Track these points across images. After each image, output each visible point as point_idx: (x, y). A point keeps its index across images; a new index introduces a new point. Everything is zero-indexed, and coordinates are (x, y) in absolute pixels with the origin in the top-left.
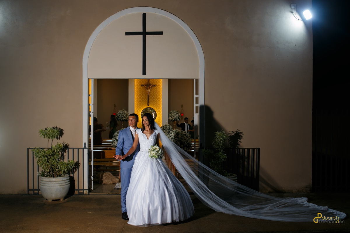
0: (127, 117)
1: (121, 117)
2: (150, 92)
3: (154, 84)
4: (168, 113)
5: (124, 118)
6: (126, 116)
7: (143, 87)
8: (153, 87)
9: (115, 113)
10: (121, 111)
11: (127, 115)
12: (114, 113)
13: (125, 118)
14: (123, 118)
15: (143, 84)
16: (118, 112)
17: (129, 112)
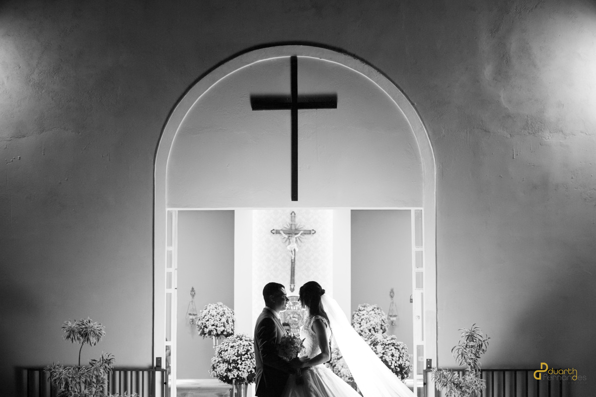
0: (231, 323)
1: (213, 325)
2: (297, 250)
3: (308, 227)
4: (352, 312)
5: (223, 328)
6: (227, 321)
7: (278, 235)
8: (306, 236)
9: (194, 315)
10: (213, 306)
11: (230, 320)
12: (190, 314)
13: (224, 326)
14: (218, 328)
15: (277, 228)
16: (205, 312)
17: (235, 311)
